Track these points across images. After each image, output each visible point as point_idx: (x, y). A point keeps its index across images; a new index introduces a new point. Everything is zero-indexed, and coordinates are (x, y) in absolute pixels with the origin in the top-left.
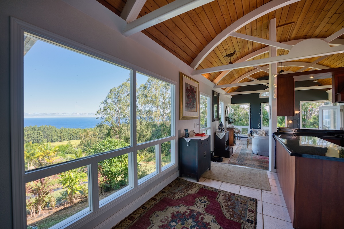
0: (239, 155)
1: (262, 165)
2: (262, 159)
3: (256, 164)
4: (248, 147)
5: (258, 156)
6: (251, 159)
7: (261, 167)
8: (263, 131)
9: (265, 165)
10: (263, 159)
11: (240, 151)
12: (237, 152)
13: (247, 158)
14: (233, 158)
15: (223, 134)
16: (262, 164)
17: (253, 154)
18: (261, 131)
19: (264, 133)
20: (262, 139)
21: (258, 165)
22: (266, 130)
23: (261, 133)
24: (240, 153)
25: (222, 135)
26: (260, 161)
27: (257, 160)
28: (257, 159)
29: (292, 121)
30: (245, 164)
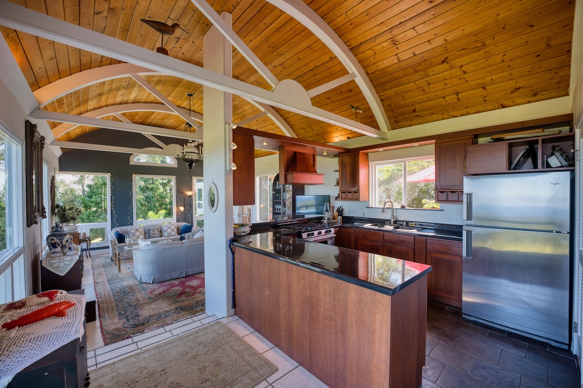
0: (113, 299)
1: (179, 304)
2: (168, 290)
3: (168, 309)
4: (120, 271)
5: (154, 285)
6: (150, 298)
7: (183, 309)
8: (141, 230)
9: (186, 303)
10: (170, 289)
11: (108, 288)
12: (102, 291)
13: (137, 300)
14: (107, 315)
15: (69, 258)
16: (178, 302)
17: (144, 285)
18: (137, 230)
19: (143, 233)
20: (163, 249)
21: (173, 307)
22: (145, 227)
23: (138, 234)
24: (111, 293)
25: (67, 263)
26: (169, 297)
27: (162, 296)
28: (160, 294)
29: (184, 207)
30: (148, 322)
